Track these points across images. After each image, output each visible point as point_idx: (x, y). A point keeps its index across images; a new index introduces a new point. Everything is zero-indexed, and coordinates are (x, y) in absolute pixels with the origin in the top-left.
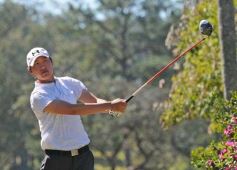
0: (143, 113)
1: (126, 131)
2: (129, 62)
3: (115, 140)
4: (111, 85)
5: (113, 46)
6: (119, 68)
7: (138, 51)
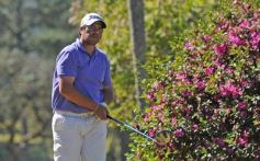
0: (40, 83)
1: (24, 100)
2: (24, 35)
3: (14, 109)
4: (8, 57)
5: (9, 20)
6: (15, 41)
7: (32, 25)
